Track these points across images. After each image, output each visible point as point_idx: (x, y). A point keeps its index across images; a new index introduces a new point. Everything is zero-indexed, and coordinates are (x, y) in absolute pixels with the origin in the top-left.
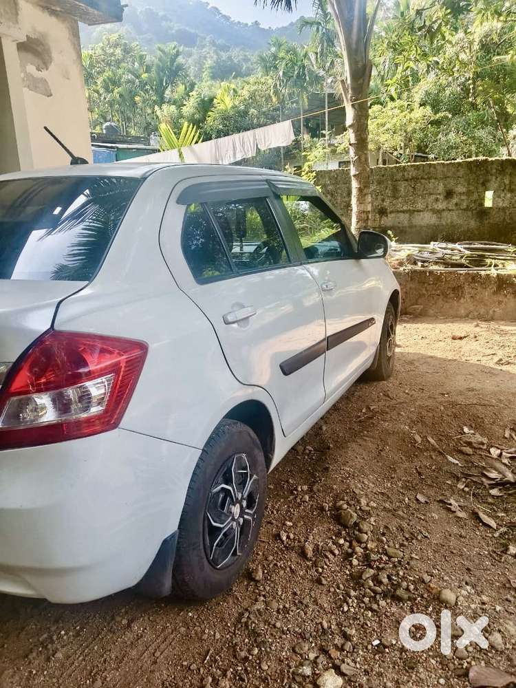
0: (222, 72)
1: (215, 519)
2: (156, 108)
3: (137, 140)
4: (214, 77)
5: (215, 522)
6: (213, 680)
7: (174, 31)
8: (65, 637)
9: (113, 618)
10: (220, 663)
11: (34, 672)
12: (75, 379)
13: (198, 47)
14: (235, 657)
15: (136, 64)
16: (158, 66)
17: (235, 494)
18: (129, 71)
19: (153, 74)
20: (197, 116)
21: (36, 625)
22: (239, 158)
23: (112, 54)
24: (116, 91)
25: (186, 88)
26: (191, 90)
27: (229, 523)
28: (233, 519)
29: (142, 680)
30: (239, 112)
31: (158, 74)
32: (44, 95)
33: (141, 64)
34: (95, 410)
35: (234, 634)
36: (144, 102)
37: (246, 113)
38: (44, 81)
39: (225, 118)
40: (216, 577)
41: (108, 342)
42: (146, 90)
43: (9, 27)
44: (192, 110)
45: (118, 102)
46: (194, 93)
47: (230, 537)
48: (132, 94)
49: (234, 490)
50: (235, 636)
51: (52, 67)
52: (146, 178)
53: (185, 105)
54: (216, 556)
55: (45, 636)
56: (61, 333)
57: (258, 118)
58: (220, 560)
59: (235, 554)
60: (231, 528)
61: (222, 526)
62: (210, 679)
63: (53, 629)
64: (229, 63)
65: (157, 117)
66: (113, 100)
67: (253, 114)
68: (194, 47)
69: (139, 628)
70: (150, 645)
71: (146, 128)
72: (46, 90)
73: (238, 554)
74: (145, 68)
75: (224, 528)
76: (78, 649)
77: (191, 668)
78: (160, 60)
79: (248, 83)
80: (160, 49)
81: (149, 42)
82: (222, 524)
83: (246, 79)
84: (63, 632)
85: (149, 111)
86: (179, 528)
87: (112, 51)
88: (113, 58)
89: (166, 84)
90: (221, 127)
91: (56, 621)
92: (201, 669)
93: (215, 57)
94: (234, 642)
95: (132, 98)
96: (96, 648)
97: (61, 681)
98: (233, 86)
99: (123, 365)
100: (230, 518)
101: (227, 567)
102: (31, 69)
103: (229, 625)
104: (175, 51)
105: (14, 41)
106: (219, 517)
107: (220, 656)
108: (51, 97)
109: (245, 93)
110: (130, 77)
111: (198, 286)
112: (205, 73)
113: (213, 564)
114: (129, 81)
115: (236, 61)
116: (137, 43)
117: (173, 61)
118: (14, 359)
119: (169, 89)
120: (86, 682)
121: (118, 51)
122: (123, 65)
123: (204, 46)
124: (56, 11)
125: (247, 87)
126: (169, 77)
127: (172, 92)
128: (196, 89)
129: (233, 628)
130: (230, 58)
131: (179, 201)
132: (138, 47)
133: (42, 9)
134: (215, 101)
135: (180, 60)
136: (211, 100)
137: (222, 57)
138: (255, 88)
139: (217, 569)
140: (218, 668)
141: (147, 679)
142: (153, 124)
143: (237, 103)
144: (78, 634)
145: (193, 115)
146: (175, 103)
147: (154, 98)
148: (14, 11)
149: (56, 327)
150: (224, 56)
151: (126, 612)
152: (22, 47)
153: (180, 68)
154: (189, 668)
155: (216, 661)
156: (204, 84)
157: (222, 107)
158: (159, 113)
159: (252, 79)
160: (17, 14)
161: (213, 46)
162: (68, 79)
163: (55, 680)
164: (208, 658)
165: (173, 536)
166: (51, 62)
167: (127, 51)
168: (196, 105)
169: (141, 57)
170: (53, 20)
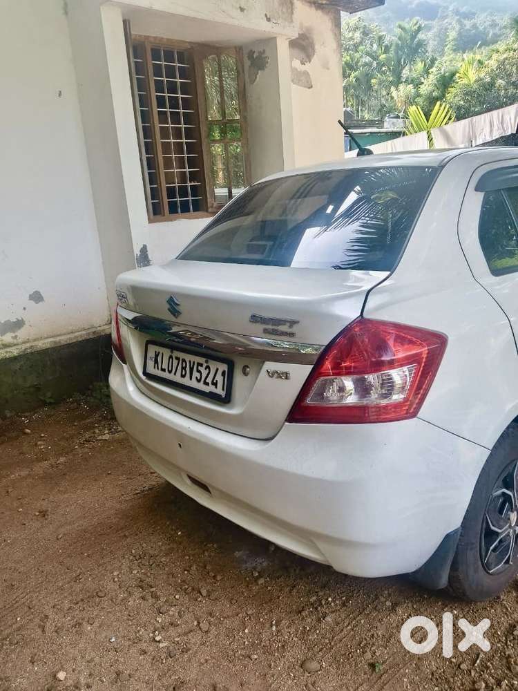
0: (465, 44)
1: (494, 523)
2: (393, 89)
3: (371, 123)
4: (455, 50)
5: (493, 526)
6: (486, 687)
7: (414, 6)
8: (333, 604)
9: (377, 597)
10: (493, 671)
11: (308, 629)
12: (378, 366)
13: (439, 19)
14: (509, 669)
15: (375, 46)
16: (397, 45)
17: (515, 501)
18: (367, 54)
19: (392, 54)
20: (435, 94)
21: (305, 587)
22: (496, 136)
23: (352, 38)
24: (353, 75)
25: (425, 65)
26: (431, 67)
27: (507, 529)
28: (510, 527)
29: (411, 664)
30: (484, 85)
31: (397, 53)
32: (305, 87)
33: (380, 45)
34: (397, 397)
35: (506, 644)
36: (380, 84)
37: (492, 85)
38: (306, 74)
39: (468, 93)
40: (486, 581)
41: (412, 333)
42: (383, 72)
43: (284, 27)
44: (430, 88)
45: (354, 87)
46: (434, 69)
47: (505, 544)
48: (368, 77)
49: (514, 495)
50: (508, 648)
51: (315, 59)
52: (443, 167)
53: (423, 83)
54: (490, 560)
55: (314, 598)
56: (370, 321)
57: (506, 90)
58: (493, 566)
59: (507, 562)
60: (508, 535)
61: (499, 531)
62: (484, 685)
63: (321, 594)
64: (474, 31)
65: (392, 98)
66: (349, 85)
67: (500, 85)
68: (434, 19)
69: (403, 613)
70: (416, 633)
71: (380, 111)
72: (308, 82)
73: (510, 563)
74: (383, 48)
75: (501, 533)
76: (346, 618)
77: (461, 667)
78: (400, 38)
79: (498, 51)
80: (400, 27)
81: (387, 20)
82: (500, 529)
83: (494, 47)
84: (330, 599)
85: (384, 93)
86: (461, 526)
87: (351, 35)
88: (351, 42)
89: (404, 63)
90: (462, 103)
91: (324, 587)
92: (472, 671)
93: (457, 28)
94: (507, 653)
95: (368, 81)
96: (363, 621)
97: (332, 644)
98: (478, 57)
99: (425, 356)
100: (508, 525)
101: (498, 573)
102: (297, 64)
103: (499, 633)
104: (416, 28)
105: (286, 39)
106: (498, 522)
107: (492, 664)
108: (311, 90)
109: (493, 64)
110: (368, 59)
111: (494, 277)
112: (448, 47)
113: (486, 567)
114: (366, 64)
115: (481, 28)
116: (377, 24)
117: (414, 37)
118: (326, 343)
119: (407, 68)
120: (356, 651)
121: (358, 35)
122: (361, 48)
123: (446, 17)
124: (322, 4)
125: (495, 56)
126: (408, 55)
127: (411, 70)
128: (436, 64)
129: (504, 638)
130: (474, 26)
131: (477, 189)
132: (378, 28)
133: (309, 4)
134: (458, 75)
135: (421, 36)
136: (453, 74)
137: (465, 26)
138: (505, 56)
139: (489, 573)
140: (490, 675)
141: (416, 664)
142: (387, 105)
143: (482, 76)
144: (344, 605)
145: (431, 93)
146: (412, 82)
147: (391, 79)
148: (289, 10)
149: (365, 315)
150: (468, 24)
151: (389, 595)
152: (293, 44)
153: (420, 44)
154: (459, 667)
155: (487, 668)
156: (445, 58)
157: (465, 81)
158: (394, 94)
159: (501, 46)
160: (292, 13)
161: (457, 15)
162: (328, 69)
163: (327, 641)
164: (478, 661)
165: (455, 532)
166: (314, 54)
167: (365, 33)
168: (435, 82)
169: (380, 38)
170: (319, 13)
